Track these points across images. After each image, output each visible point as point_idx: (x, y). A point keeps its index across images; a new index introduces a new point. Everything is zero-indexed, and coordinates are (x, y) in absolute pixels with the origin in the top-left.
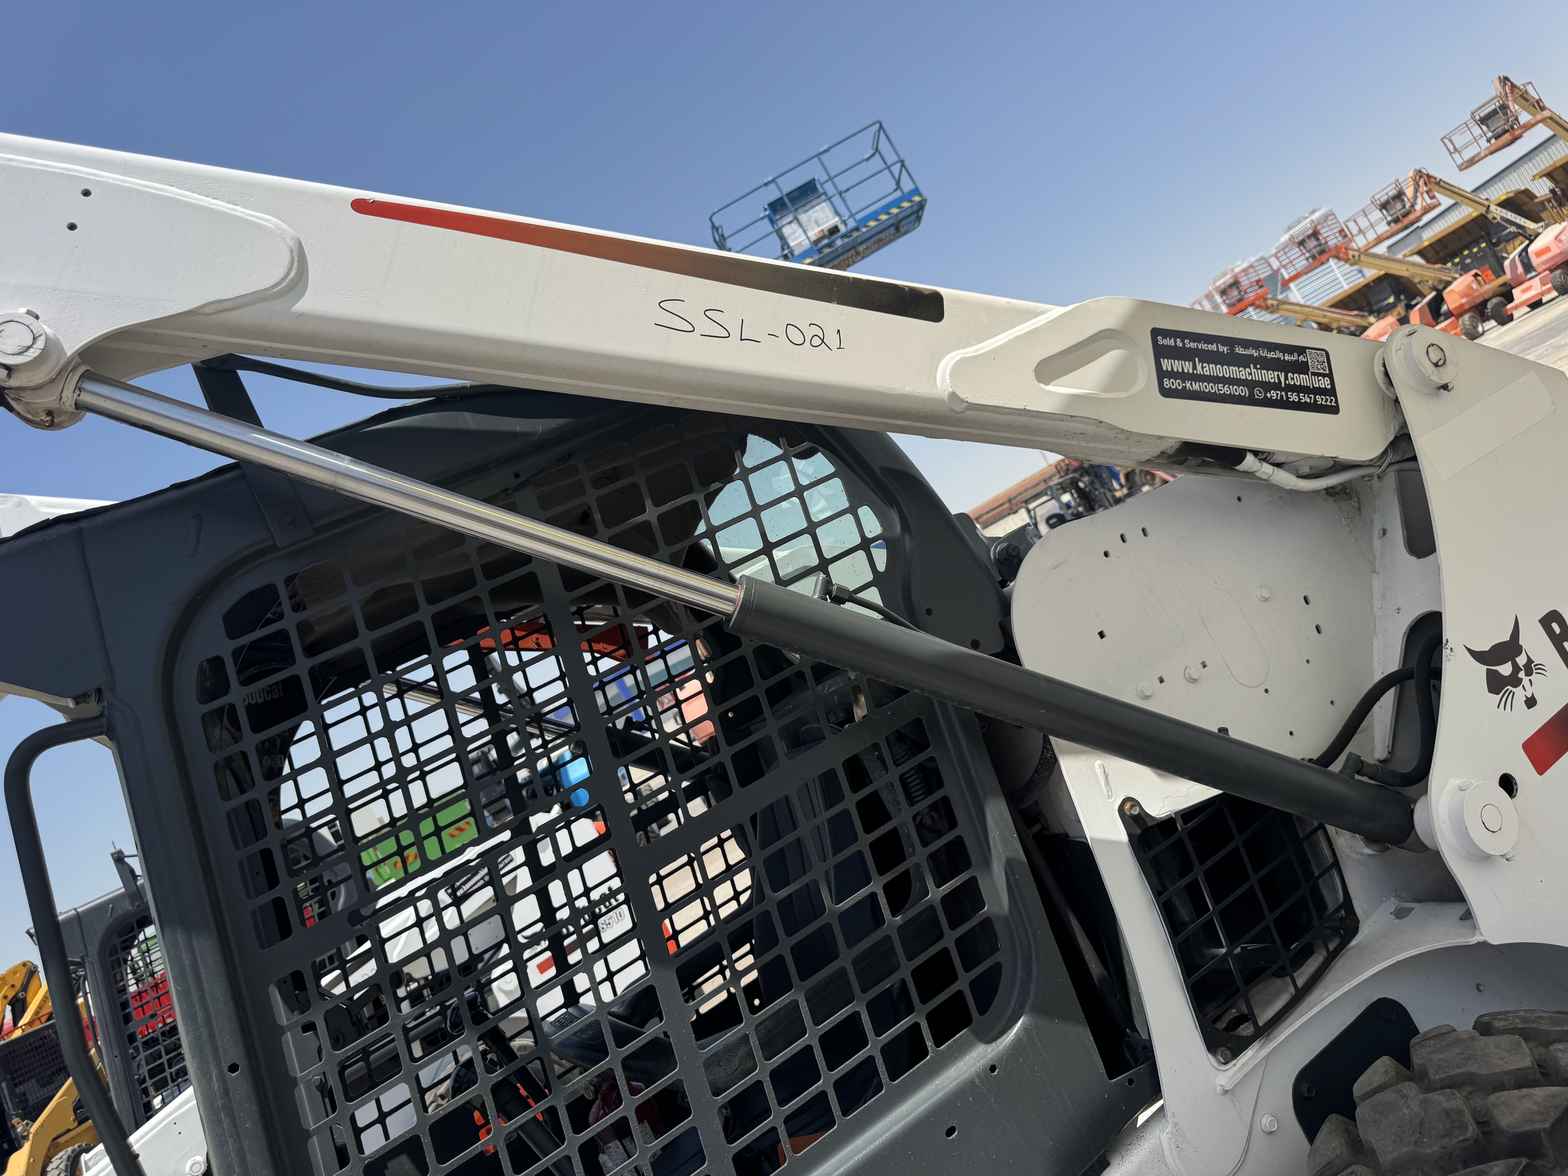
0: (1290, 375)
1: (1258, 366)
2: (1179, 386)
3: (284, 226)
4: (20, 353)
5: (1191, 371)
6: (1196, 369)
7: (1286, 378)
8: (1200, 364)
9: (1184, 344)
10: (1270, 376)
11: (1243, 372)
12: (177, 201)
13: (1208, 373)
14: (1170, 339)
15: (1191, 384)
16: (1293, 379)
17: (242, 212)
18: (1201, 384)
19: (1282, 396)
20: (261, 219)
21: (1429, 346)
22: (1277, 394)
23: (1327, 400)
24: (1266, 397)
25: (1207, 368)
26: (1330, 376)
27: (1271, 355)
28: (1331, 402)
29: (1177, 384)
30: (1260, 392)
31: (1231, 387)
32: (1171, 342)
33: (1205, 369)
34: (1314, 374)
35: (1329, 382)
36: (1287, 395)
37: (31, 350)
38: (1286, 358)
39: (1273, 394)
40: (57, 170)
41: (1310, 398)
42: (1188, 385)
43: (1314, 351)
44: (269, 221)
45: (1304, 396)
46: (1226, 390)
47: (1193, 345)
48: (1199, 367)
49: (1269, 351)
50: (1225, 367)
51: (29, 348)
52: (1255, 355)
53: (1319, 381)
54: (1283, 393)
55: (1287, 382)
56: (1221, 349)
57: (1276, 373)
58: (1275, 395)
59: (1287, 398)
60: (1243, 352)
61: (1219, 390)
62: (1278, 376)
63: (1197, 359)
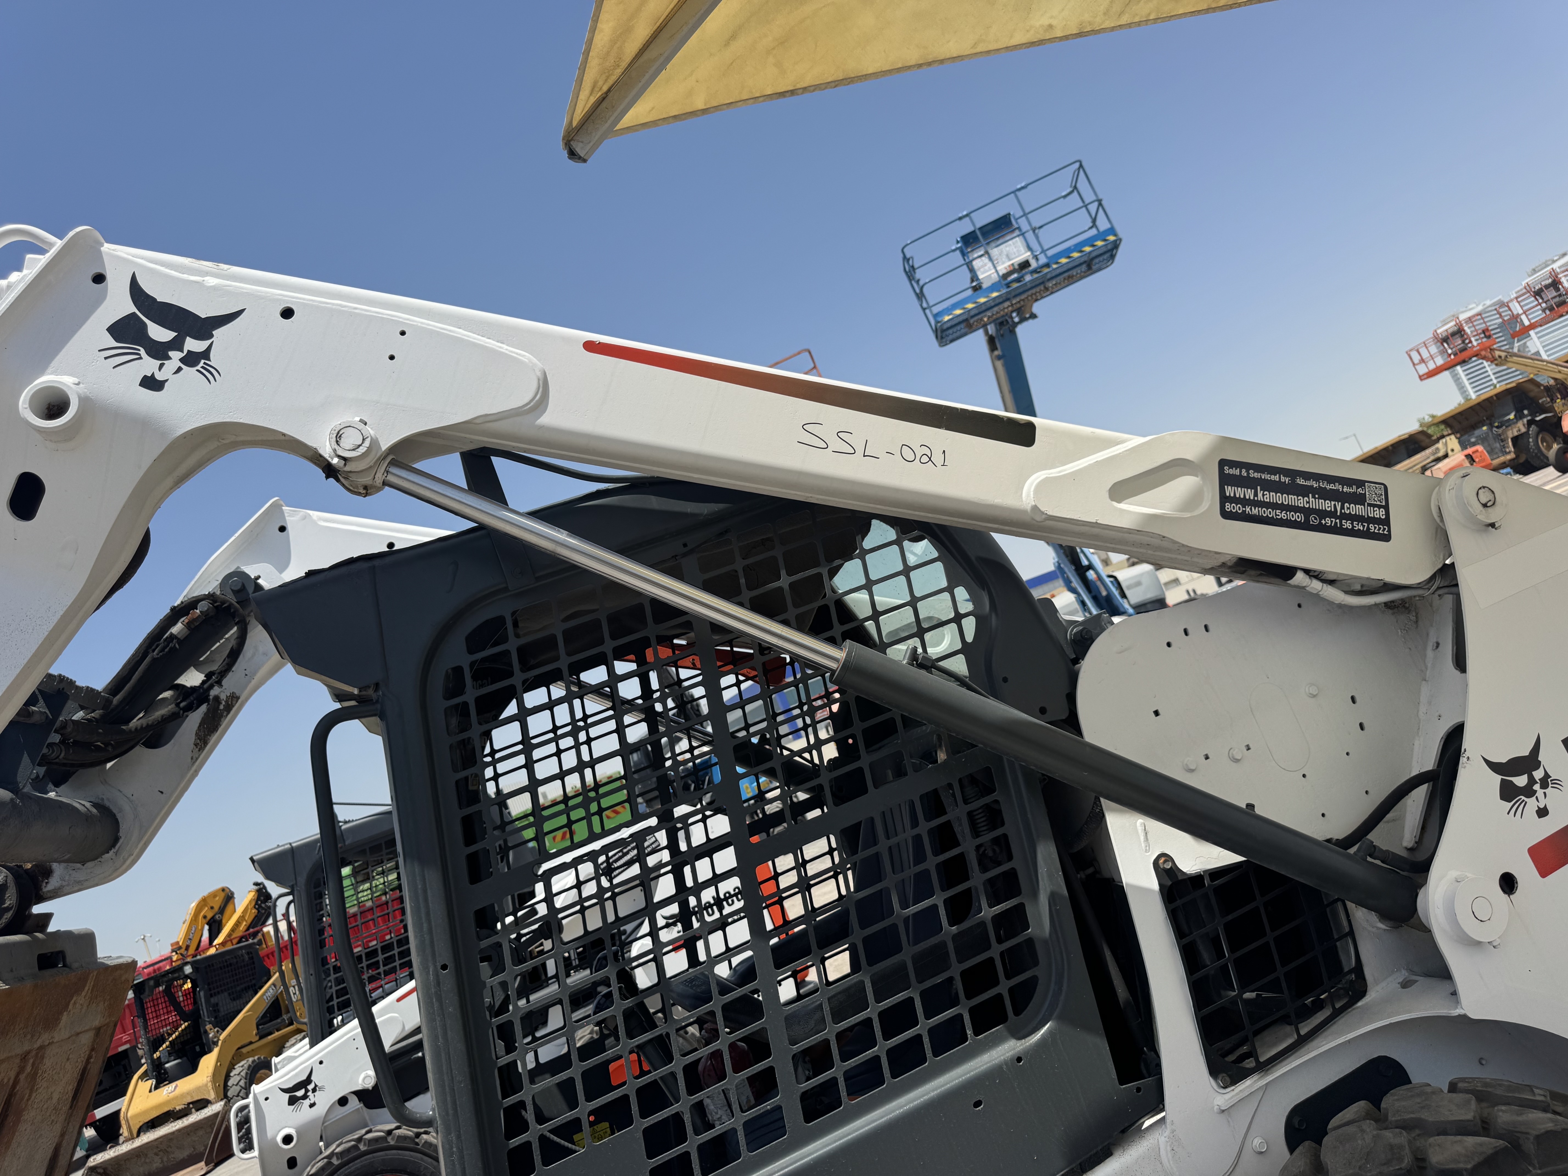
0: (1346, 505)
1: (1317, 496)
2: (1240, 509)
3: (535, 360)
4: (354, 450)
5: (1252, 498)
6: (1257, 496)
7: (1342, 508)
8: (1262, 492)
9: (1248, 474)
10: (1327, 505)
11: (1302, 501)
12: (463, 340)
13: (1268, 500)
14: (1236, 469)
15: (1251, 509)
16: (1348, 508)
17: (506, 349)
18: (1260, 509)
19: (1336, 523)
20: (519, 355)
21: (1480, 488)
22: (1332, 522)
23: (1380, 529)
24: (1320, 523)
25: (1268, 496)
26: (1386, 507)
27: (1331, 487)
28: (1384, 530)
29: (1238, 508)
30: (1316, 519)
31: (1288, 513)
32: (1237, 472)
33: (1265, 496)
34: (1369, 505)
35: (1384, 513)
36: (1341, 523)
37: (361, 447)
38: (1345, 490)
39: (1328, 521)
40: (385, 316)
41: (1364, 526)
42: (1248, 509)
43: (1373, 485)
44: (525, 356)
45: (1358, 525)
46: (1283, 515)
47: (1257, 475)
48: (1260, 494)
49: (1329, 483)
50: (1284, 495)
51: (360, 446)
52: (1315, 485)
53: (1374, 511)
54: (1338, 521)
55: (1343, 511)
56: (1283, 479)
57: (1333, 503)
58: (1329, 522)
59: (1341, 524)
60: (1304, 483)
61: (1276, 515)
62: (1335, 505)
63: (1259, 487)
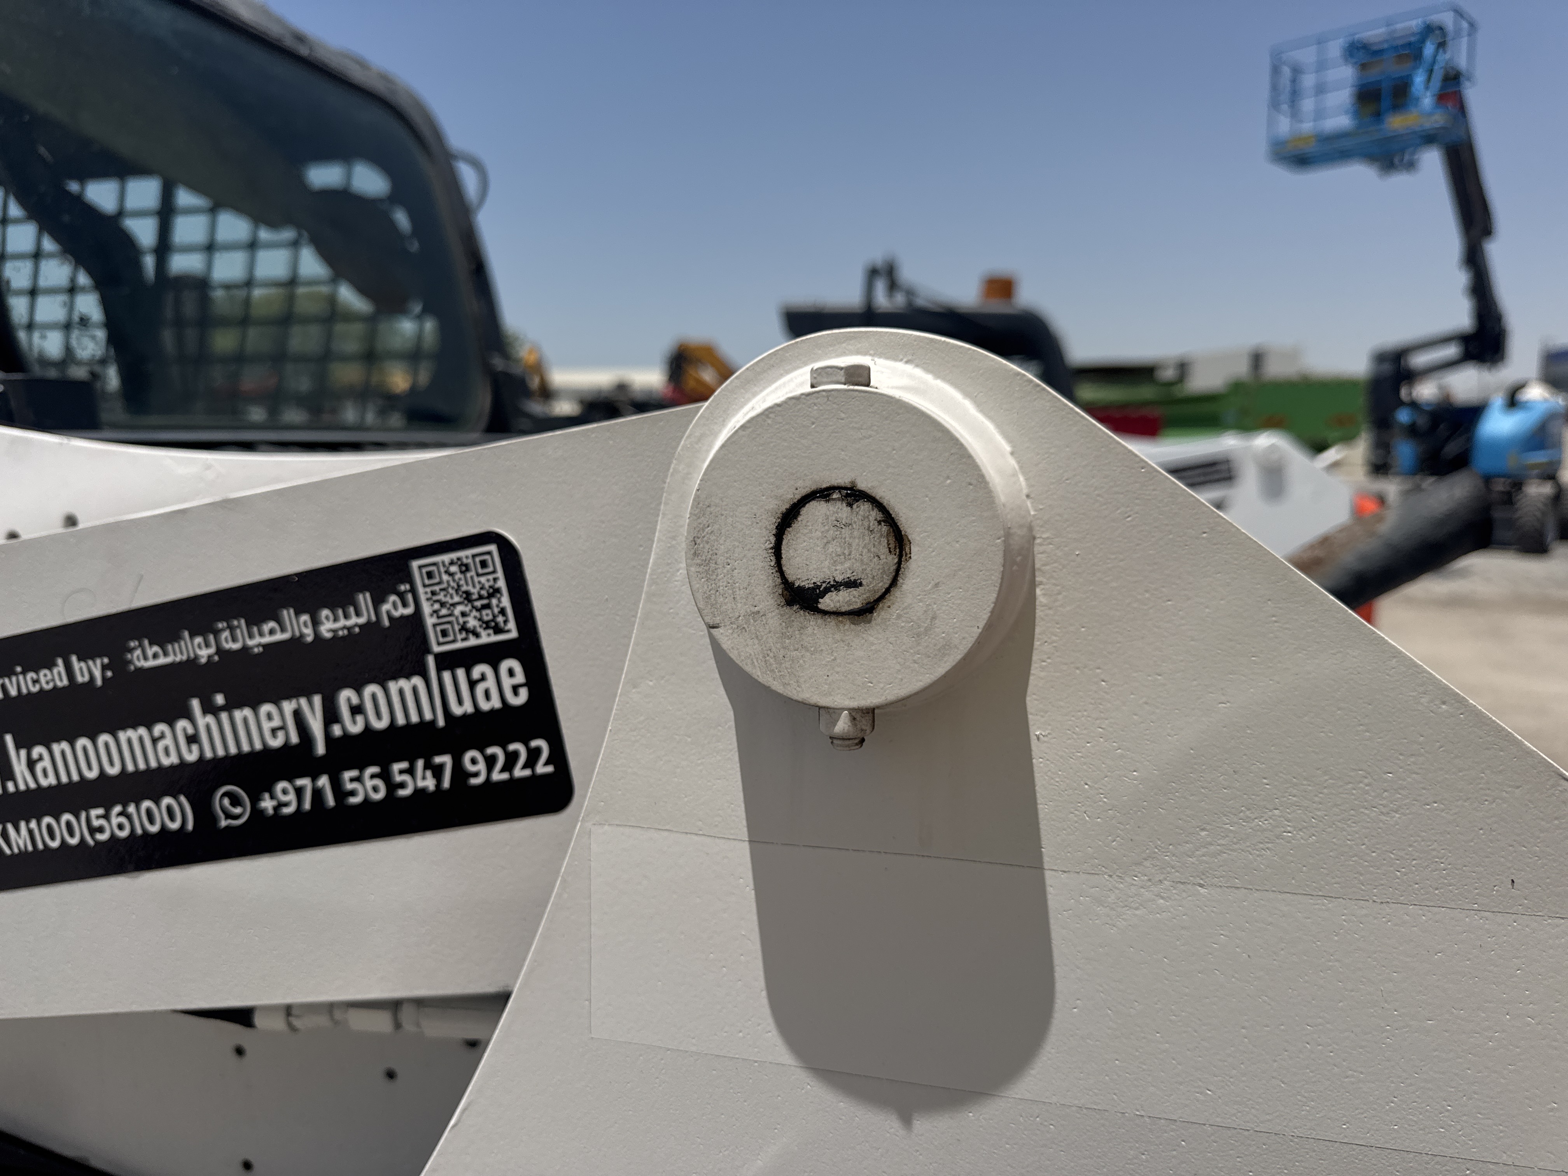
0: (346, 696)
1: (220, 699)
6: (12, 778)
7: (331, 716)
8: (23, 753)
10: (267, 726)
11: (168, 741)
13: (52, 780)
16: (360, 709)
18: (33, 824)
19: (318, 794)
22: (299, 792)
23: (511, 759)
24: (257, 813)
25: (46, 763)
26: (529, 647)
27: (269, 634)
28: (531, 762)
30: (235, 801)
31: (131, 809)
33: (39, 768)
34: (447, 661)
35: (520, 678)
36: (336, 784)
38: (327, 628)
39: (286, 796)
41: (438, 772)
43: (446, 558)
45: (411, 771)
46: (116, 823)
48: (20, 766)
49: (255, 621)
52: (204, 654)
53: (472, 684)
54: (324, 781)
55: (338, 730)
56: (81, 672)
57: (288, 707)
58: (291, 797)
59: (341, 794)
60: (162, 661)
61: (93, 831)
62: (298, 715)
63: (9, 739)
